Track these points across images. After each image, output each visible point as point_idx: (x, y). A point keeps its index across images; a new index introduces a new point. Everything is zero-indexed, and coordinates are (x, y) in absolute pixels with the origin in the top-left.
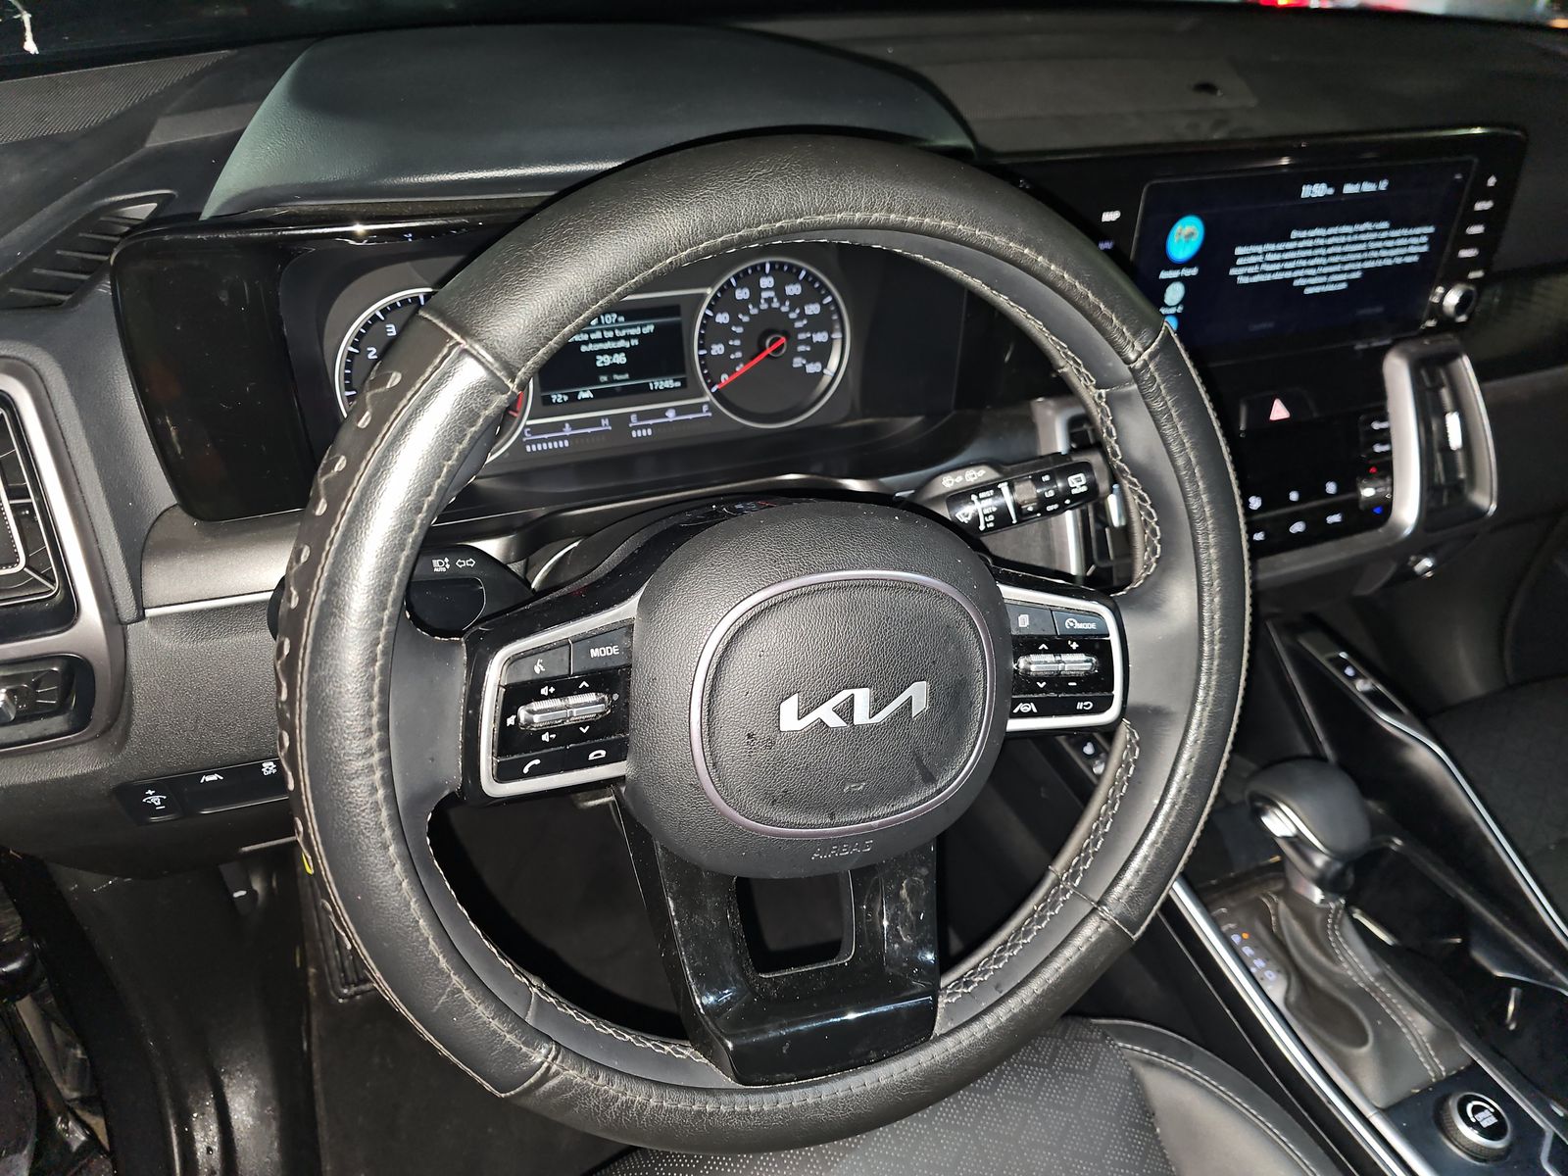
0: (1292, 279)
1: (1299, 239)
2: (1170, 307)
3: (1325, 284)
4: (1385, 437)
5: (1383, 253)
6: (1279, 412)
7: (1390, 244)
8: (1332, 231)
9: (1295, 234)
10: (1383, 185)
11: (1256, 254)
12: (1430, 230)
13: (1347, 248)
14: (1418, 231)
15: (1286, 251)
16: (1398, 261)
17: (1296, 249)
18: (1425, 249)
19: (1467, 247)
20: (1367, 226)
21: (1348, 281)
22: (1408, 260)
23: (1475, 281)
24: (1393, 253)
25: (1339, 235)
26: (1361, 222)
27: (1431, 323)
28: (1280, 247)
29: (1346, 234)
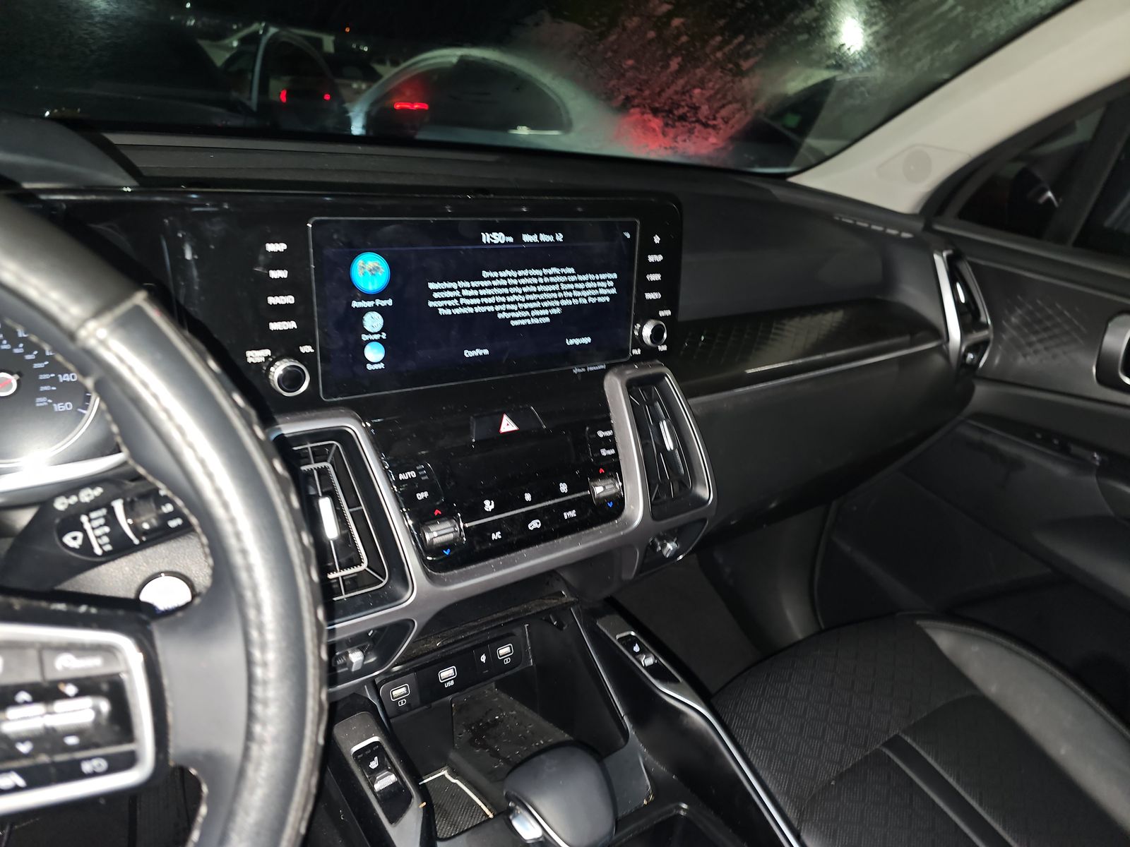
0: (496, 312)
1: (491, 279)
2: (372, 334)
3: (528, 317)
4: (610, 443)
5: (576, 294)
6: (507, 425)
7: (581, 286)
8: (521, 273)
9: (485, 274)
10: (560, 237)
11: (452, 290)
12: (615, 276)
13: (540, 288)
14: (603, 276)
15: (481, 288)
16: (593, 300)
17: (491, 287)
18: (613, 291)
19: (650, 291)
20: (554, 270)
21: (549, 315)
22: (601, 300)
23: (664, 319)
24: (585, 293)
25: (529, 276)
26: (548, 267)
27: (637, 352)
28: (474, 284)
29: (536, 277)
